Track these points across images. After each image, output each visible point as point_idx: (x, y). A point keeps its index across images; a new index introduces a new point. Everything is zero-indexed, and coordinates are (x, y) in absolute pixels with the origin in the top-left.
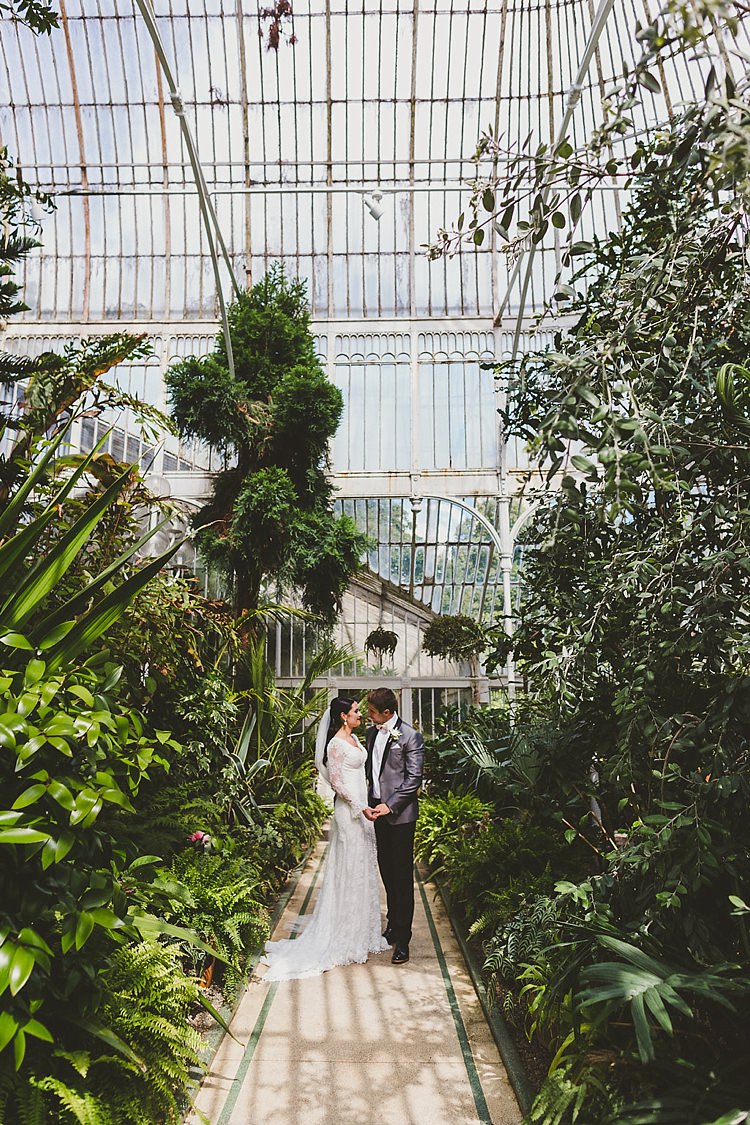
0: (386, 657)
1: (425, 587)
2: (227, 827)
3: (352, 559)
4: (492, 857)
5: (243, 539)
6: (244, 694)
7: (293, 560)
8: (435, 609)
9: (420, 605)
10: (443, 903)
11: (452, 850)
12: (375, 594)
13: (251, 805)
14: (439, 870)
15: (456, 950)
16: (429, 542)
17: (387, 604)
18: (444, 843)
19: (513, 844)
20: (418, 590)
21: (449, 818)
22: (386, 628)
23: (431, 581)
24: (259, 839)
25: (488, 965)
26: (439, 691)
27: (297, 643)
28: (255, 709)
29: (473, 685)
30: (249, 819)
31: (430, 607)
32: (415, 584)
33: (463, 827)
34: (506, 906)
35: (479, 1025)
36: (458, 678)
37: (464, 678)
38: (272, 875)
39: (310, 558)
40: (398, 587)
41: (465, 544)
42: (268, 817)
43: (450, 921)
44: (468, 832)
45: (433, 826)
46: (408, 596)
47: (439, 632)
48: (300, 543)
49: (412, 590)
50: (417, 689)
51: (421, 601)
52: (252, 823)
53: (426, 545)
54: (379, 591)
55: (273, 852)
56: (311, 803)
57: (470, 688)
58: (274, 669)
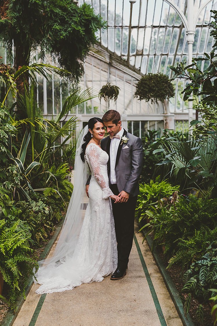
0: (112, 102)
1: (137, 57)
2: (13, 202)
3: (90, 33)
4: (182, 218)
5: (17, 18)
6: (22, 121)
7: (51, 34)
8: (143, 71)
9: (133, 69)
10: (148, 244)
11: (155, 214)
12: (105, 62)
13: (29, 190)
14: (146, 225)
15: (158, 272)
16: (140, 25)
17: (113, 70)
18: (149, 210)
19: (196, 210)
20: (132, 59)
21: (151, 195)
22: (113, 84)
23: (140, 53)
24: (34, 209)
25: (186, 288)
26: (144, 123)
27: (57, 94)
28: (29, 131)
29: (165, 119)
30: (28, 197)
31: (140, 70)
32: (131, 54)
33: (162, 200)
34: (193, 248)
35: (175, 320)
36: (156, 114)
37: (159, 114)
38: (43, 230)
39: (62, 32)
40: (120, 57)
41: (163, 27)
42: (40, 196)
43: (153, 254)
44: (165, 203)
45: (142, 200)
46: (126, 63)
47: (146, 84)
48: (56, 21)
49: (128, 59)
50: (131, 121)
51: (134, 66)
52: (30, 200)
53: (138, 27)
54: (108, 60)
55: (43, 216)
56: (67, 189)
57: (163, 121)
58: (43, 110)
